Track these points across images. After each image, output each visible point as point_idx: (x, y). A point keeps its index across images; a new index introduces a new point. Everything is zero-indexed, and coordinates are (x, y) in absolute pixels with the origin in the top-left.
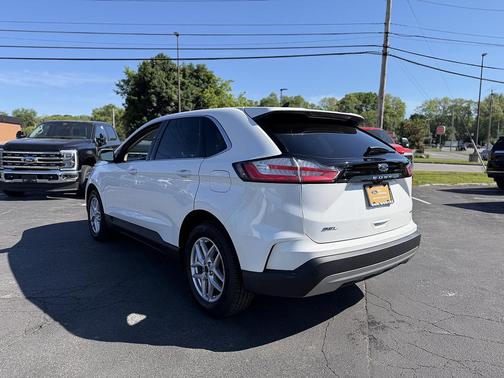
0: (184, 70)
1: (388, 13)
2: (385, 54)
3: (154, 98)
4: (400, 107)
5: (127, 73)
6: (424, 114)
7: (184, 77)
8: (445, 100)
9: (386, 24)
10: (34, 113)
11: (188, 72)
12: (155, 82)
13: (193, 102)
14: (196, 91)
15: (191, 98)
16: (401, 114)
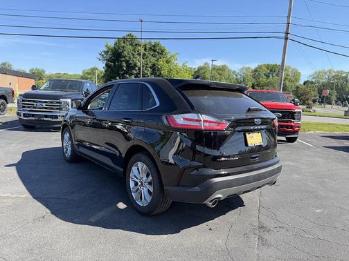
0: (145, 46)
1: (290, 10)
2: (286, 39)
3: (124, 64)
4: (297, 75)
5: (107, 46)
6: (314, 80)
7: (145, 50)
8: (330, 71)
9: (288, 17)
10: (44, 71)
11: (148, 46)
12: (125, 53)
13: (150, 67)
14: (153, 60)
15: (150, 65)
16: (297, 80)
